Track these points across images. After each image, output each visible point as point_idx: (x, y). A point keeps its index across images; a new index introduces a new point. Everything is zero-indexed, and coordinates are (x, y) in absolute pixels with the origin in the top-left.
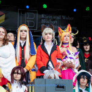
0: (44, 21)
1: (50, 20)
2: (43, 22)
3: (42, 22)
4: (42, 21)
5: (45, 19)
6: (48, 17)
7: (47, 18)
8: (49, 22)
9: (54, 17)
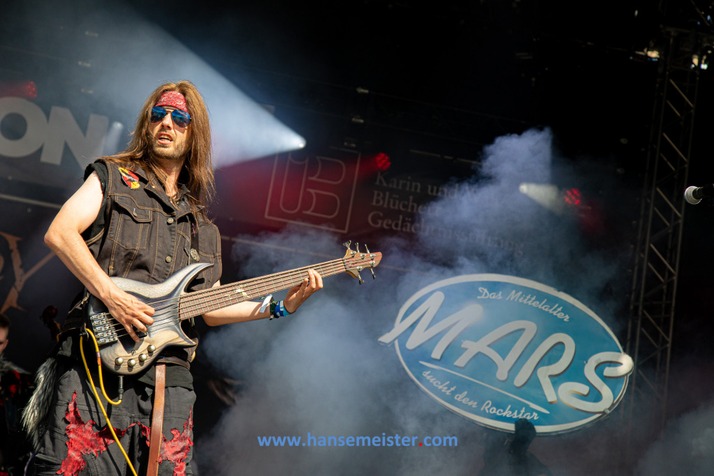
0: (384, 199)
1: (411, 198)
2: (378, 201)
3: (374, 203)
4: (375, 197)
5: (387, 194)
6: (404, 185)
7: (400, 187)
8: (405, 206)
9: (430, 187)
